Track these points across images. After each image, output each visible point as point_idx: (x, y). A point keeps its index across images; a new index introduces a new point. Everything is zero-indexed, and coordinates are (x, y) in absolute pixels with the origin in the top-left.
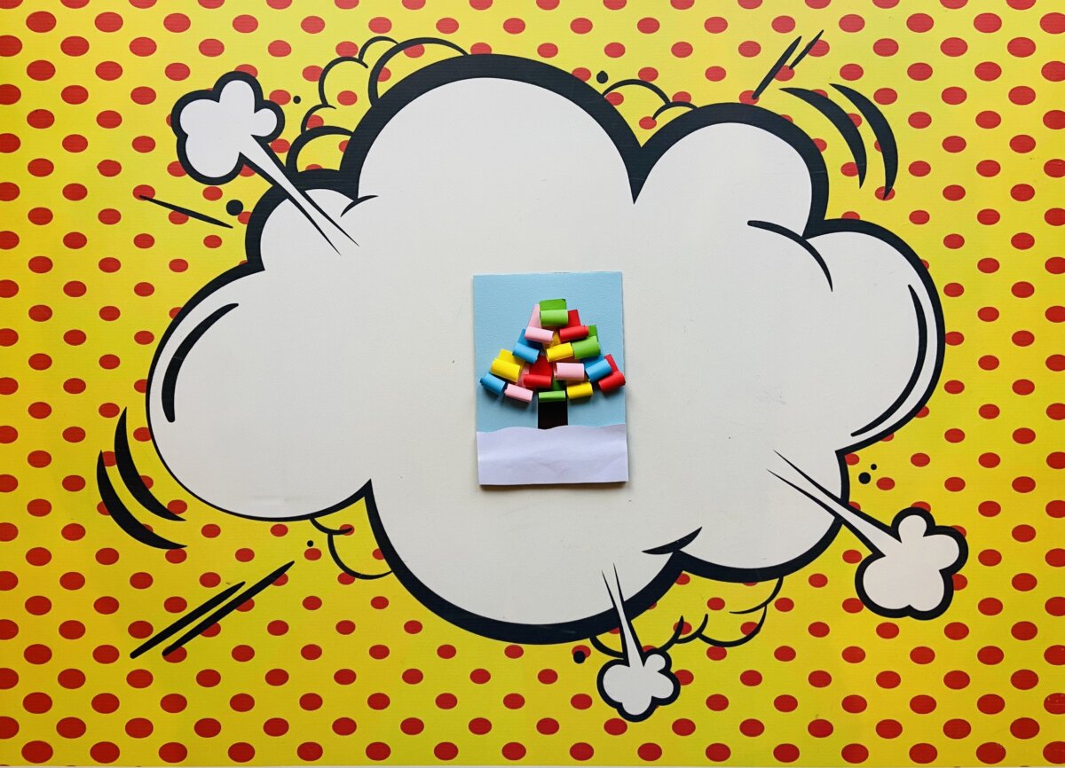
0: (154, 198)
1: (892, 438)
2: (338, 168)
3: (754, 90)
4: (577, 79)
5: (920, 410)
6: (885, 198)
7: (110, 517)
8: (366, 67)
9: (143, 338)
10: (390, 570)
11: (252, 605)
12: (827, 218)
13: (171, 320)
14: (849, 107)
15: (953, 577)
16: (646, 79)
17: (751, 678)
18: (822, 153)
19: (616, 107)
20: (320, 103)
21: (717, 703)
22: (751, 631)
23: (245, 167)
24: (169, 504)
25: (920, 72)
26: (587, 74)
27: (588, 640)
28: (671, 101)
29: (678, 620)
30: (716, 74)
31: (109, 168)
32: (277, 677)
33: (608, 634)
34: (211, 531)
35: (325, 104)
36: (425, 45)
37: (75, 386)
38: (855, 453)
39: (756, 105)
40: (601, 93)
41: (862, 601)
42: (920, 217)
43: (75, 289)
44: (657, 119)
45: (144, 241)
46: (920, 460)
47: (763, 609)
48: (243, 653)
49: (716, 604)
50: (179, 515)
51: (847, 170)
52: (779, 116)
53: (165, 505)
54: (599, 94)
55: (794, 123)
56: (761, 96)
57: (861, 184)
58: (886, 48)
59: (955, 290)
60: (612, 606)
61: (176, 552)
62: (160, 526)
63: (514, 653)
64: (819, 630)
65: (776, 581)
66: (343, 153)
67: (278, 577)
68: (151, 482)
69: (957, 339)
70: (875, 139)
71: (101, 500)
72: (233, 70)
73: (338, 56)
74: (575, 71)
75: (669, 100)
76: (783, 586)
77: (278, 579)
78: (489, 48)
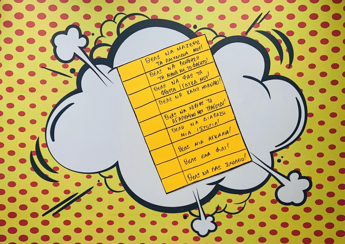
0: (46, 68)
1: (288, 148)
2: (106, 58)
3: (246, 31)
4: (187, 27)
5: (298, 138)
6: (289, 68)
7: (35, 172)
8: (116, 23)
9: (44, 114)
10: (124, 190)
11: (80, 200)
12: (269, 75)
13: (53, 108)
14: (278, 37)
15: (307, 192)
16: (210, 27)
17: (240, 224)
18: (269, 53)
20: (101, 35)
21: (229, 232)
22: (241, 209)
23: (76, 57)
24: (53, 168)
25: (302, 25)
26: (190, 25)
27: (188, 212)
28: (218, 35)
29: (217, 206)
30: (233, 26)
31: (31, 57)
32: (89, 223)
33: (194, 210)
34: (67, 177)
36: (135, 16)
37: (22, 130)
38: (276, 153)
39: (247, 36)
40: (195, 32)
41: (277, 200)
42: (300, 75)
43: (21, 98)
44: (213, 41)
45: (43, 82)
46: (298, 155)
47: (245, 202)
48: (78, 215)
49: (230, 201)
50: (57, 172)
51: (276, 59)
52: (254, 40)
53: (52, 168)
55: (260, 42)
56: (248, 33)
57: (281, 64)
58: (291, 17)
59: (311, 99)
60: (196, 201)
61: (56, 183)
62: (51, 175)
63: (164, 216)
64: (263, 209)
65: (249, 193)
66: (108, 53)
67: (89, 191)
68: (47, 161)
69: (311, 115)
70: (286, 48)
71: (31, 166)
72: (71, 24)
73: (107, 20)
74: (186, 25)
75: (217, 35)
76: (251, 195)
77: (89, 192)
78: (157, 17)
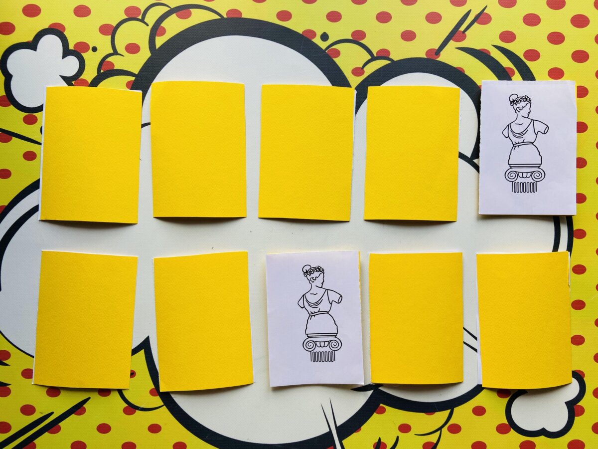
3: (437, 48)
4: (306, 38)
8: (147, 25)
10: (163, 404)
11: (59, 429)
14: (506, 63)
15: (575, 407)
16: (357, 38)
19: (334, 59)
20: (112, 52)
22: (431, 448)
25: (556, 38)
26: (313, 33)
28: (375, 55)
29: (377, 441)
30: (408, 36)
34: (27, 374)
35: (115, 53)
36: (191, 10)
39: (437, 59)
40: (324, 48)
41: (510, 425)
44: (365, 69)
47: (439, 432)
49: (405, 428)
50: (6, 362)
52: (454, 68)
54: (322, 49)
55: (466, 73)
56: (441, 53)
58: (532, 19)
60: (328, 430)
61: (3, 389)
65: (448, 411)
67: (78, 408)
69: (582, 234)
72: (47, 27)
73: (127, 17)
74: (304, 32)
75: (373, 55)
76: (454, 414)
77: (79, 411)
78: (239, 13)
